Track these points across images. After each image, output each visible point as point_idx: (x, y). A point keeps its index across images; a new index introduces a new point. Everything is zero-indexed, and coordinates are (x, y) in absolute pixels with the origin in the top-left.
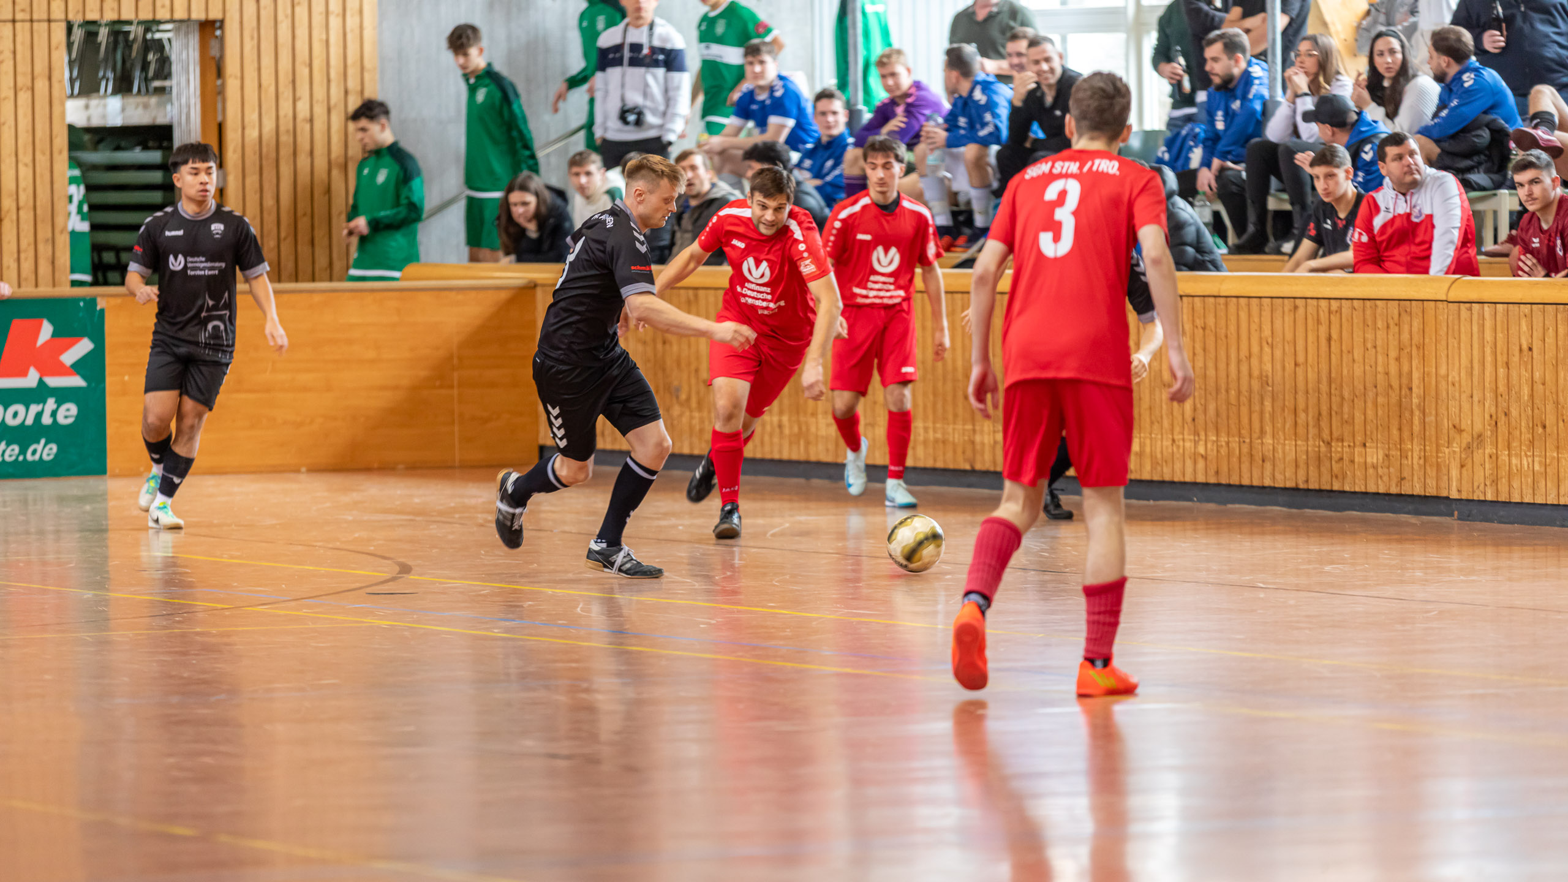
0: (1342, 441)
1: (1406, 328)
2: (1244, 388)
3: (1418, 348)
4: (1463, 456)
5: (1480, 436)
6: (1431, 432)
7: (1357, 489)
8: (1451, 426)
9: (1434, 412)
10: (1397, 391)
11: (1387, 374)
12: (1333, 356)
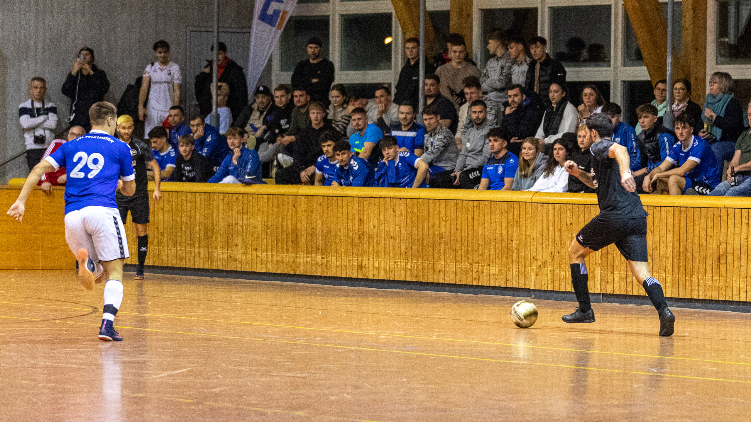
0: (479, 263)
1: (511, 214)
2: (431, 240)
3: (517, 223)
4: (537, 271)
5: (546, 262)
6: (522, 260)
7: (485, 285)
8: (532, 257)
9: (523, 251)
10: (506, 242)
11: (501, 234)
12: (475, 226)
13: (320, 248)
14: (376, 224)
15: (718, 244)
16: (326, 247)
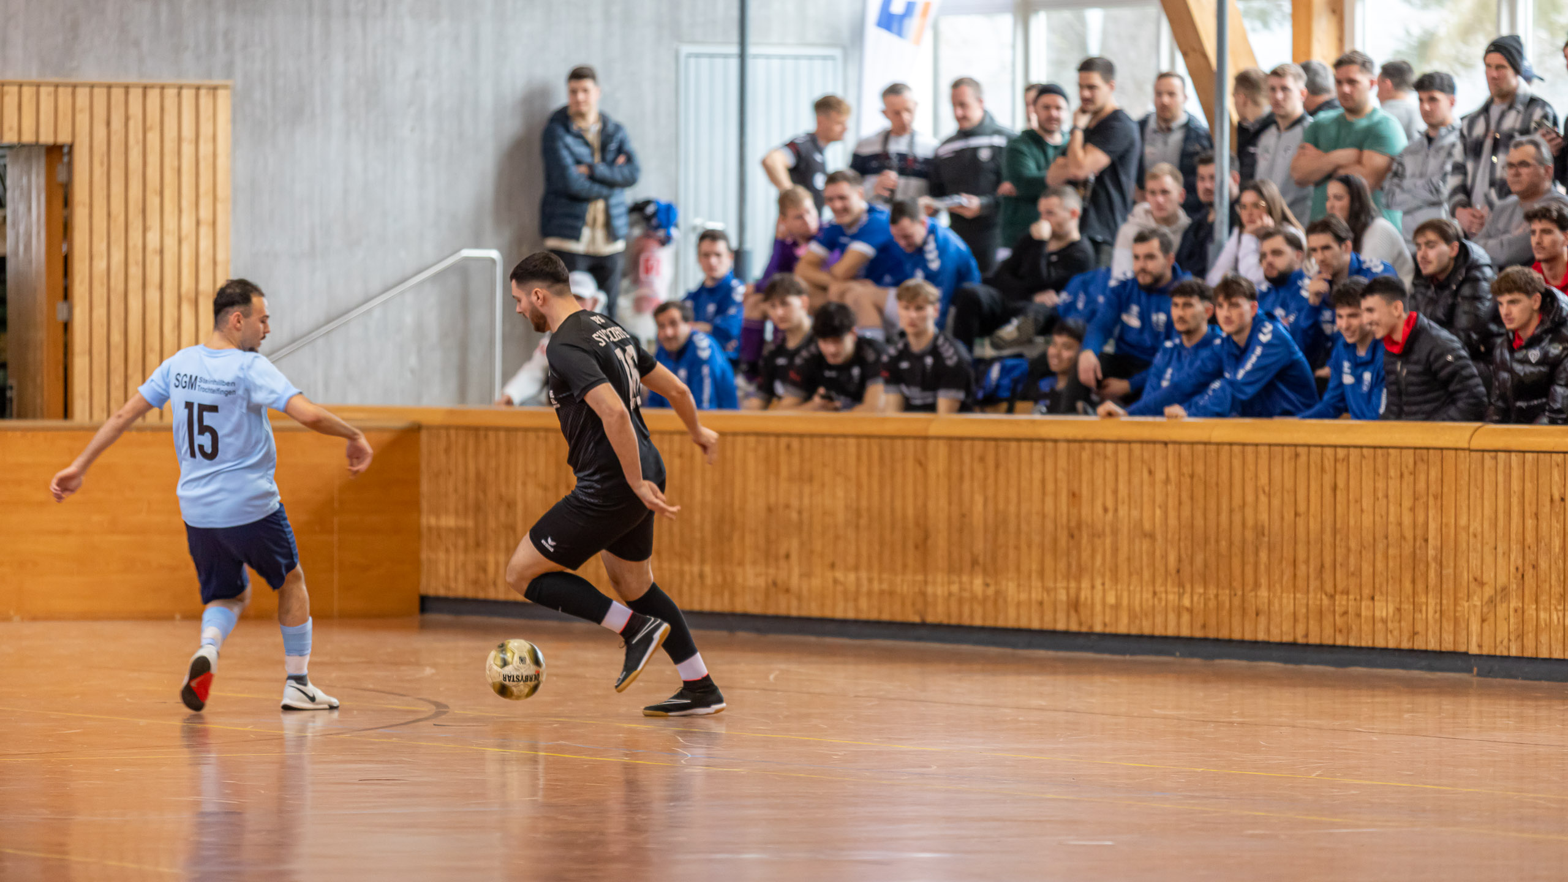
0: (1348, 593)
1: (1422, 477)
2: (1237, 539)
3: (1435, 497)
4: (1485, 610)
5: (1504, 589)
6: (1449, 585)
7: (1364, 644)
8: (1471, 579)
9: (1452, 564)
10: (1411, 543)
11: (1400, 524)
12: (1339, 507)
13: (981, 559)
14: (1110, 504)
16: (994, 559)
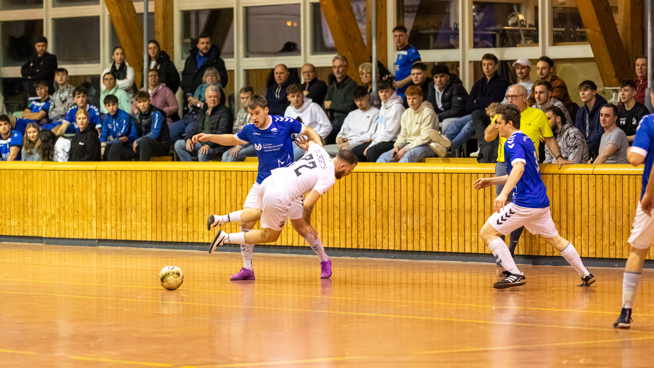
1: (26, 179)
3: (30, 186)
4: (47, 222)
5: (54, 215)
6: (35, 214)
7: (7, 234)
8: (43, 212)
9: (36, 208)
10: (23, 201)
11: (19, 195)
15: (187, 199)
